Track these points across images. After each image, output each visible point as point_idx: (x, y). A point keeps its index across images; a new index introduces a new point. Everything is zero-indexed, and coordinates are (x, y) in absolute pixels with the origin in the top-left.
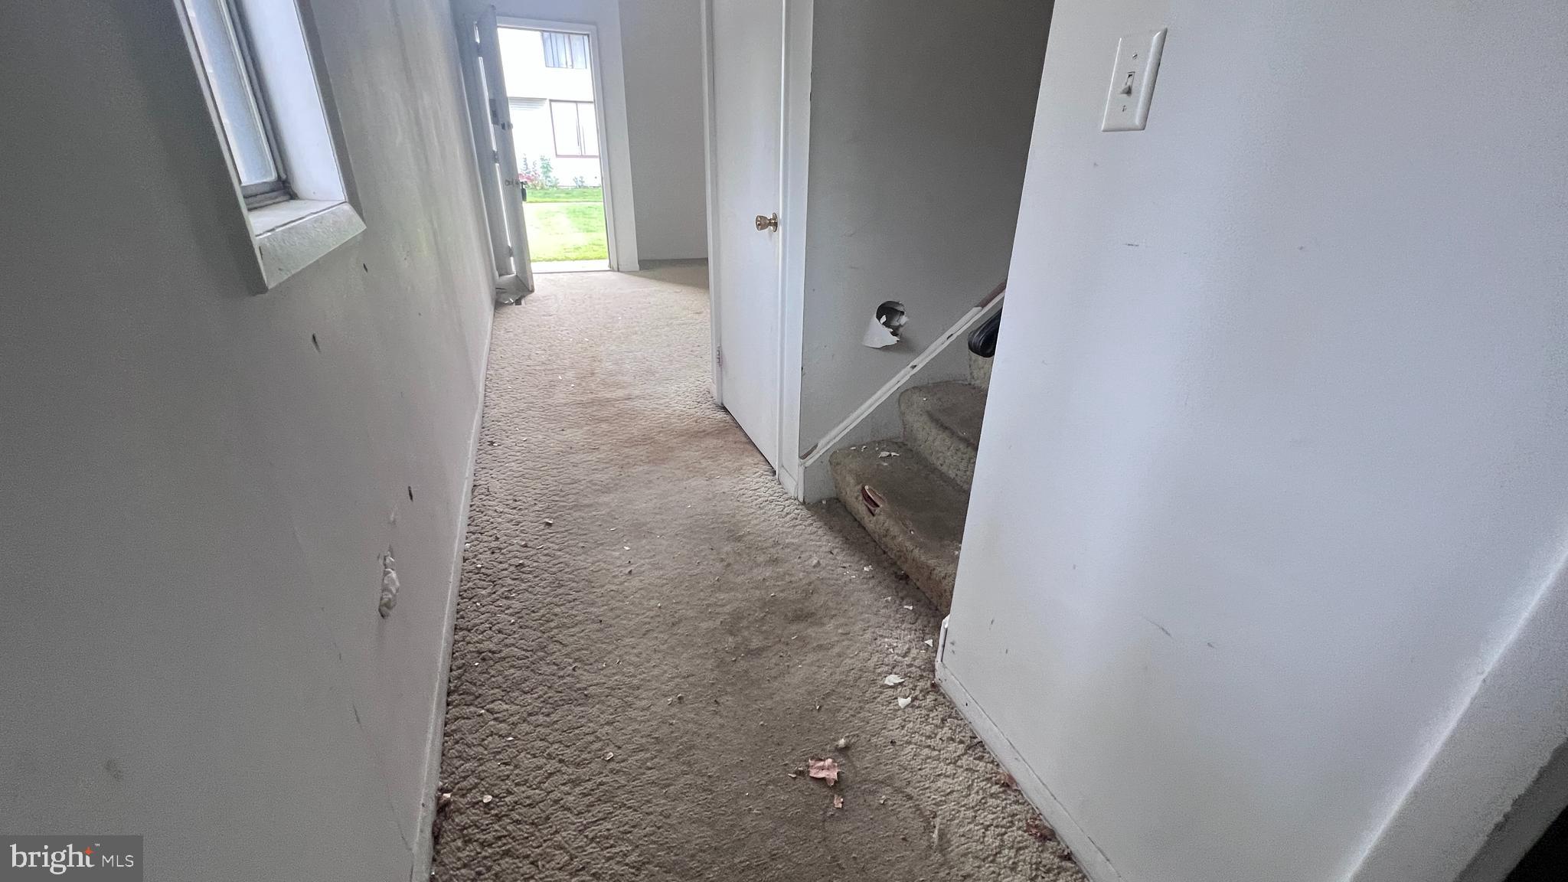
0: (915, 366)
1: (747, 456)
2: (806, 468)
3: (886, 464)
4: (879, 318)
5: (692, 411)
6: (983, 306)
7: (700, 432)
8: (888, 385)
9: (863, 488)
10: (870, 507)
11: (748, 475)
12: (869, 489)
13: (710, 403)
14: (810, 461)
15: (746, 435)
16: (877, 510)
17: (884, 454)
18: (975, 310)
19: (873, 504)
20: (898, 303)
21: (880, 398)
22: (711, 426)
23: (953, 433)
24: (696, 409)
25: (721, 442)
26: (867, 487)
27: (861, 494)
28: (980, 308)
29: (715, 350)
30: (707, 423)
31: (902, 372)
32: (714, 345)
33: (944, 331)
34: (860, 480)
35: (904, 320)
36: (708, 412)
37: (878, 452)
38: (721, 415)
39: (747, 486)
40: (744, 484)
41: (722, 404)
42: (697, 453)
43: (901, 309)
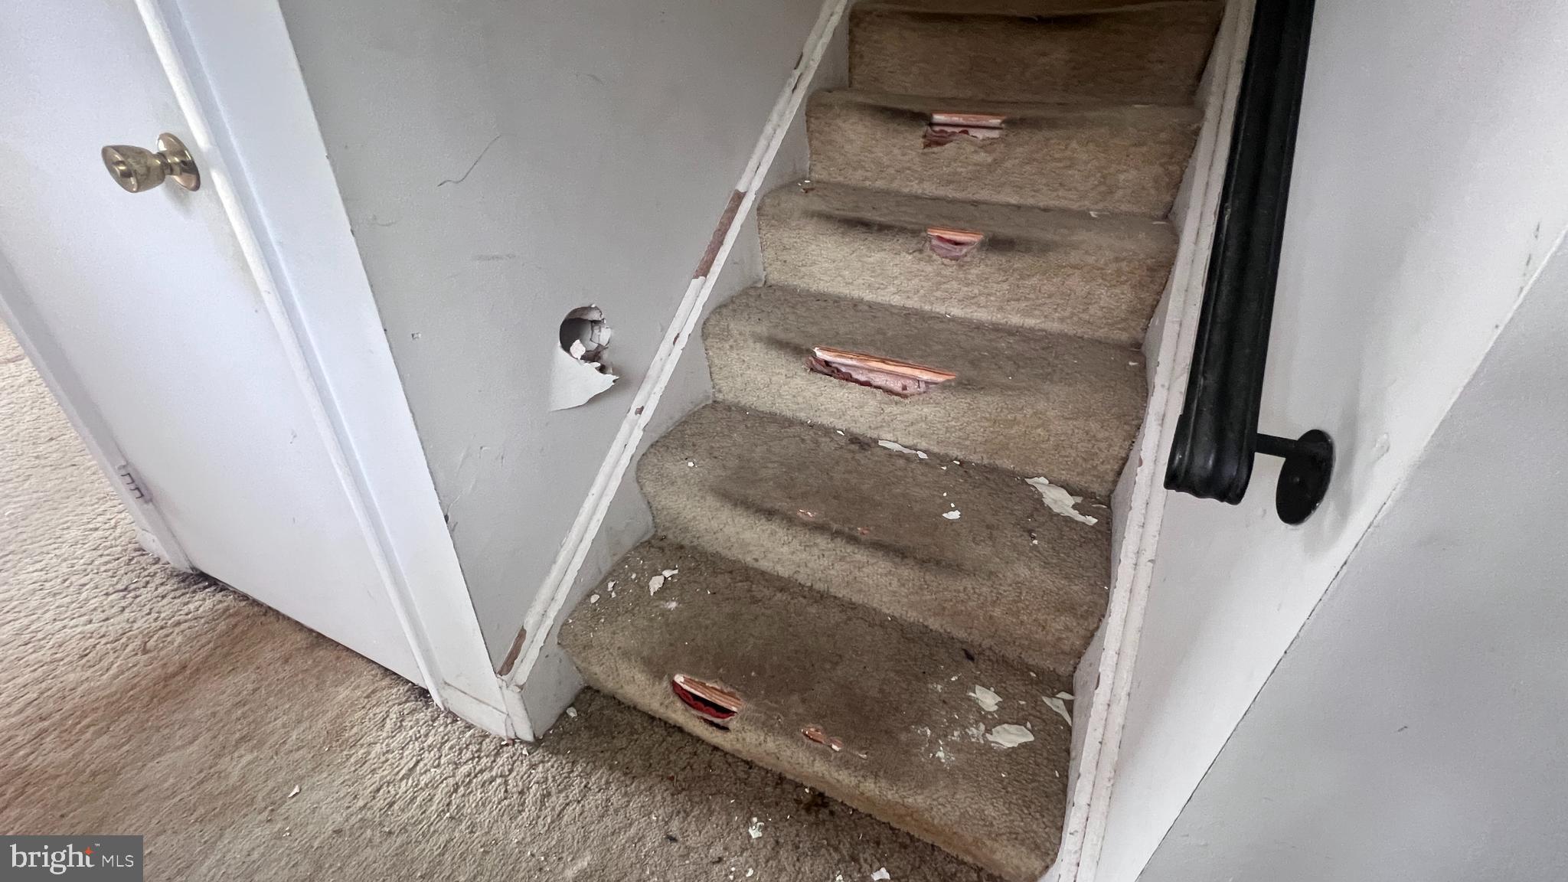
0: (643, 408)
1: (337, 684)
2: (521, 687)
3: (673, 605)
4: (566, 347)
5: (118, 624)
6: (704, 270)
7: (174, 675)
8: (610, 459)
9: (674, 684)
10: (706, 716)
11: (369, 739)
12: (687, 681)
13: (158, 580)
14: (523, 670)
15: (300, 627)
16: (733, 723)
17: (656, 583)
18: (694, 282)
19: (713, 711)
20: (589, 309)
21: (605, 488)
22: (196, 645)
23: (790, 521)
24: (126, 614)
25: (242, 681)
26: (679, 679)
27: (676, 698)
28: (701, 278)
29: (117, 478)
30: (179, 639)
31: (625, 428)
32: (110, 469)
33: (664, 330)
34: (658, 669)
35: (604, 335)
36: (166, 607)
37: (644, 588)
38: (204, 602)
39: (385, 772)
40: (373, 771)
41: (193, 568)
42: (194, 748)
43: (594, 316)
